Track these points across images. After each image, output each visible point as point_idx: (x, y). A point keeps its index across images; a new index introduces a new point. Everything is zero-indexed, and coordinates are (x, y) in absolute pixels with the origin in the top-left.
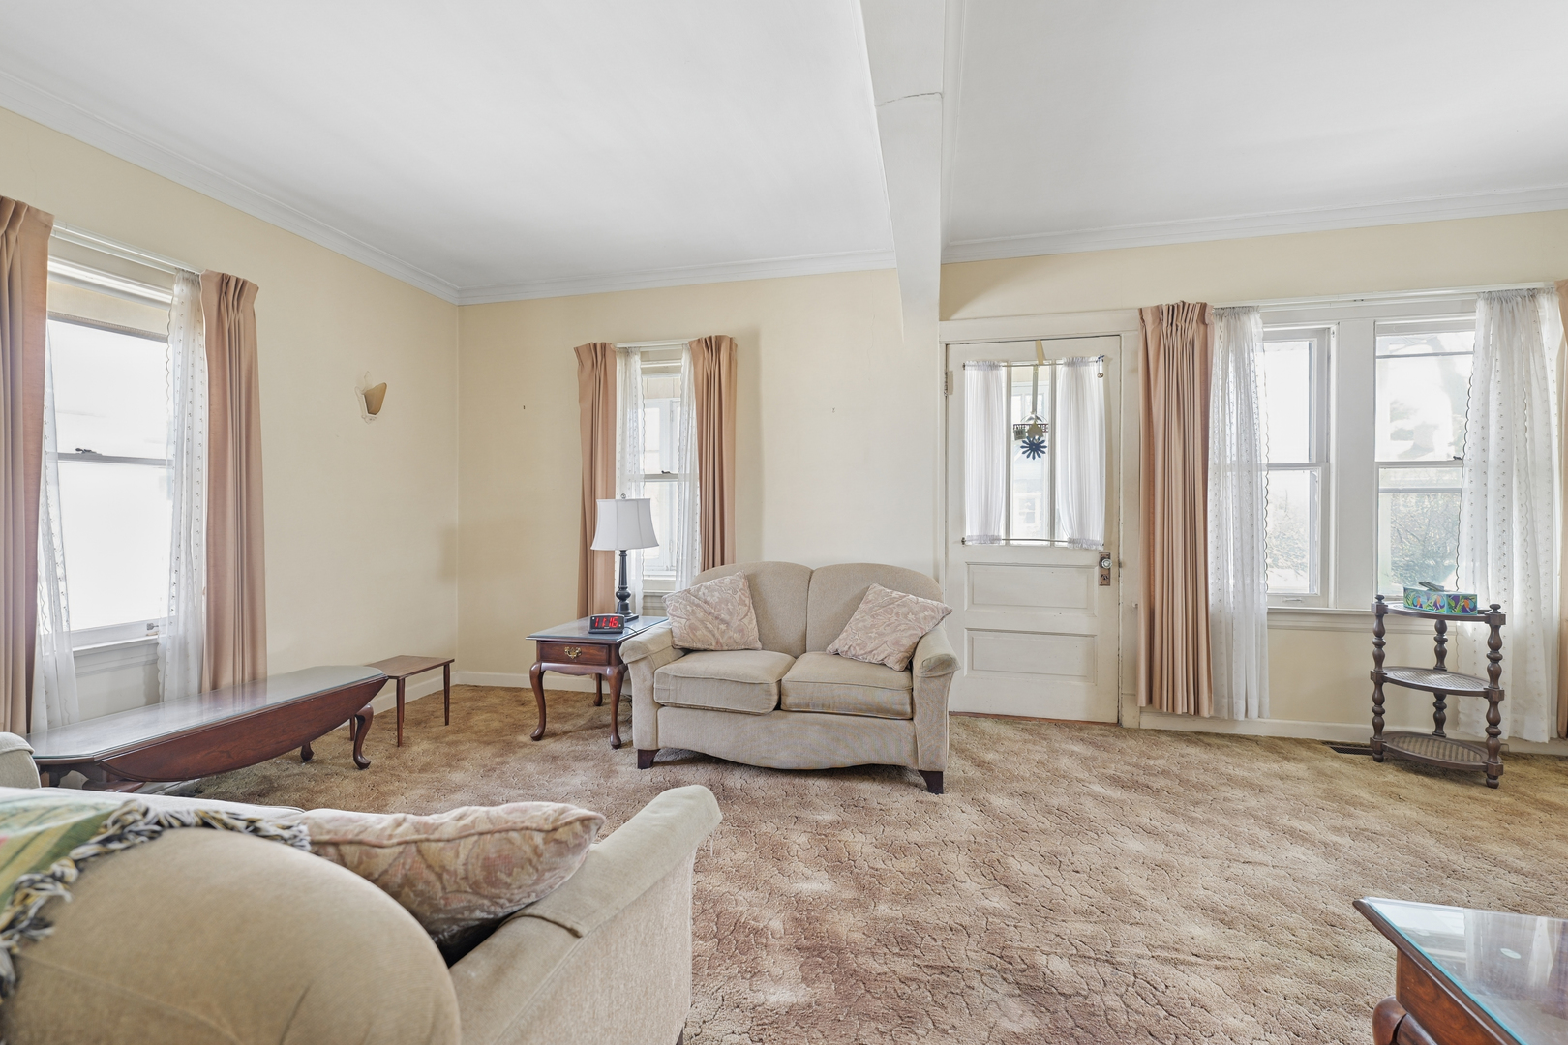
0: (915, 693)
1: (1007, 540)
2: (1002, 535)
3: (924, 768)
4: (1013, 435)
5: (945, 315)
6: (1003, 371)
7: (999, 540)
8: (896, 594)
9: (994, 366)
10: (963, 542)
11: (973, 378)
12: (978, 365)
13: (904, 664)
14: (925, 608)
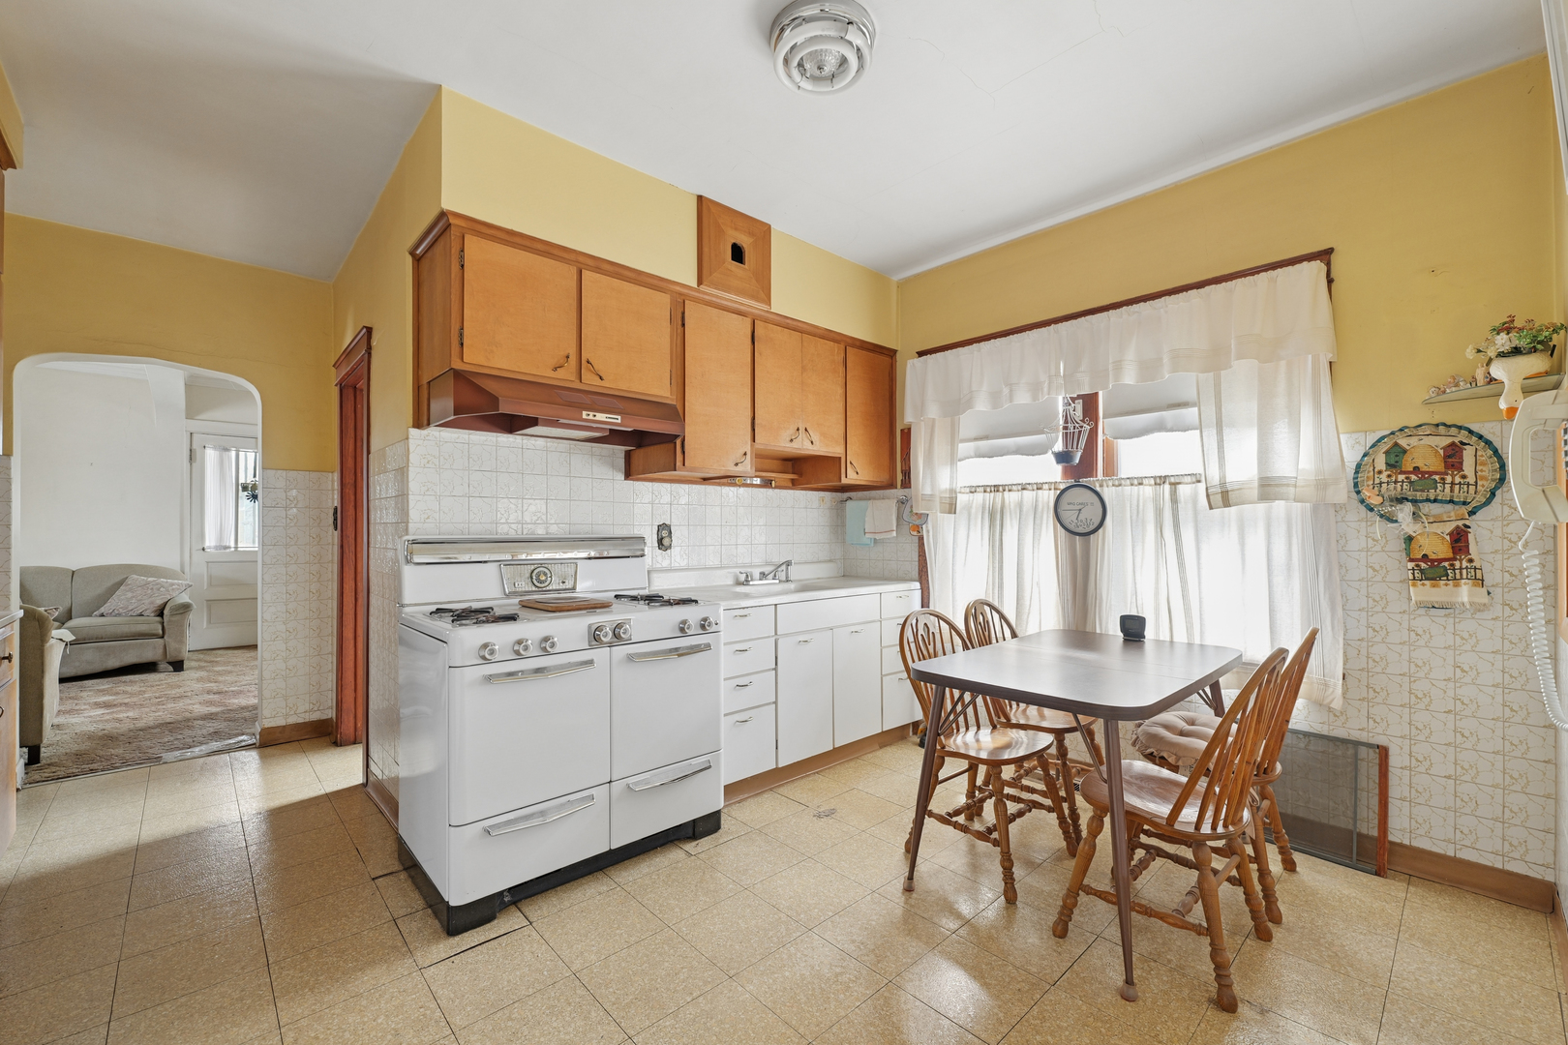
0: (165, 624)
1: (236, 548)
2: (232, 544)
3: (171, 660)
4: (240, 488)
5: (191, 414)
6: (233, 454)
7: (230, 547)
8: (150, 579)
9: (227, 450)
10: (203, 549)
11: (211, 456)
12: (215, 448)
13: (157, 613)
14: (173, 584)
